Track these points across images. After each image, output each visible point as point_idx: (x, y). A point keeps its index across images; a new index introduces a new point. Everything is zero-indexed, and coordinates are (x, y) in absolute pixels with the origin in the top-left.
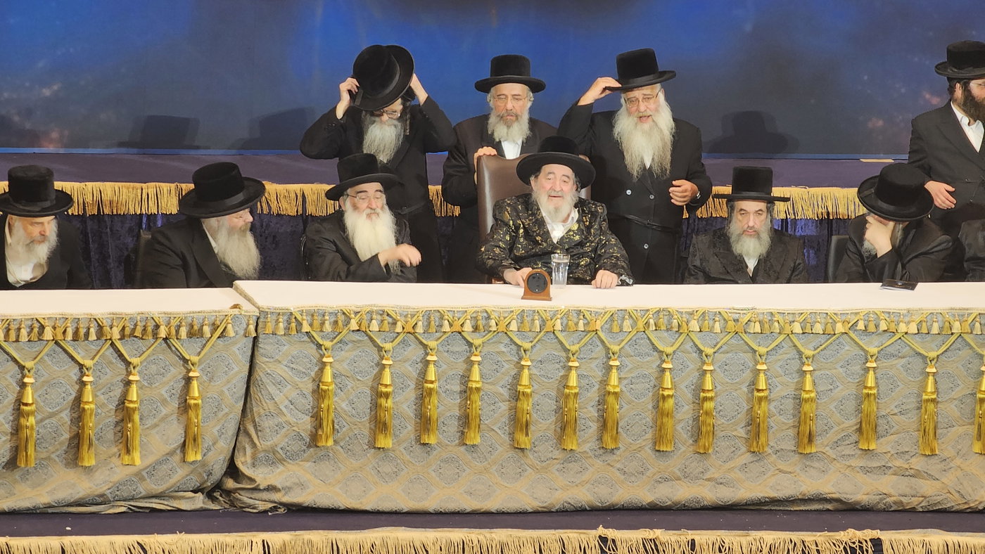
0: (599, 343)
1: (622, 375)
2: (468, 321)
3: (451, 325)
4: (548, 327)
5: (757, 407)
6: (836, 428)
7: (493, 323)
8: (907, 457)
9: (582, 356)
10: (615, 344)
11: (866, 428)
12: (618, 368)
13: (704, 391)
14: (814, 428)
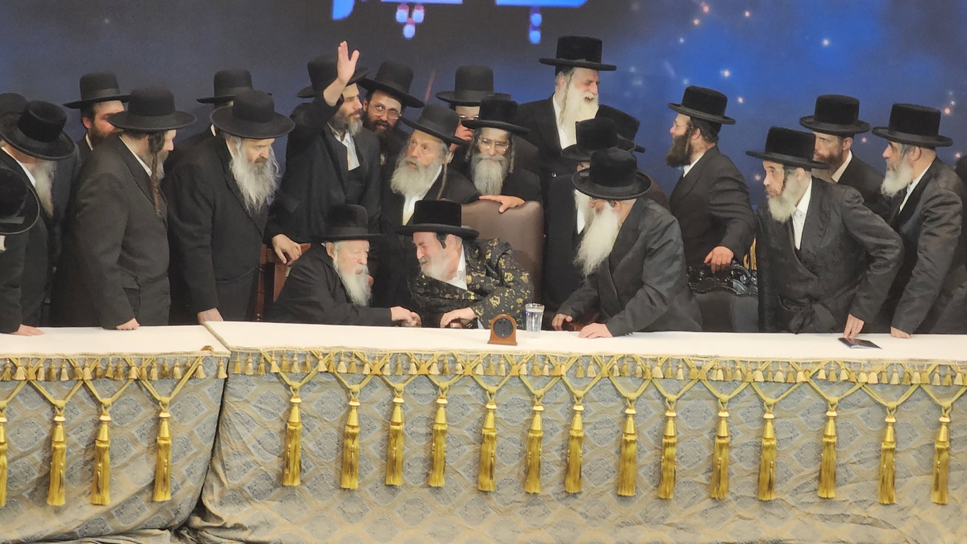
0: (563, 388)
1: (586, 420)
2: (435, 364)
3: (418, 368)
4: (514, 372)
5: (718, 453)
6: (796, 476)
7: (459, 366)
8: (865, 505)
9: (546, 401)
10: (579, 389)
11: (826, 476)
12: (582, 413)
13: (666, 437)
14: (774, 476)
